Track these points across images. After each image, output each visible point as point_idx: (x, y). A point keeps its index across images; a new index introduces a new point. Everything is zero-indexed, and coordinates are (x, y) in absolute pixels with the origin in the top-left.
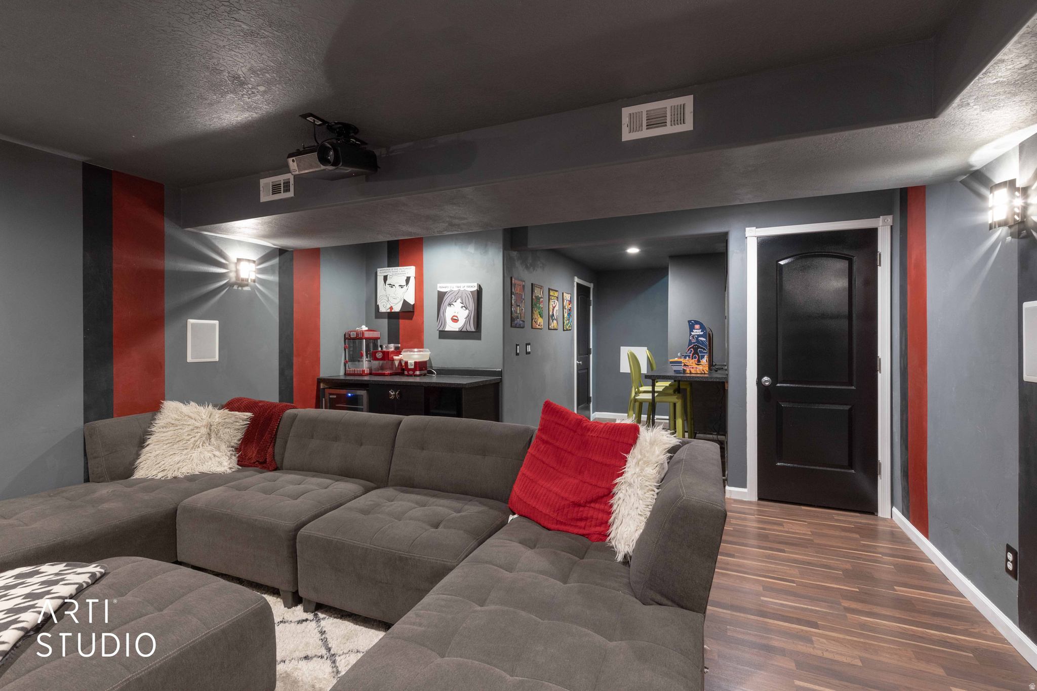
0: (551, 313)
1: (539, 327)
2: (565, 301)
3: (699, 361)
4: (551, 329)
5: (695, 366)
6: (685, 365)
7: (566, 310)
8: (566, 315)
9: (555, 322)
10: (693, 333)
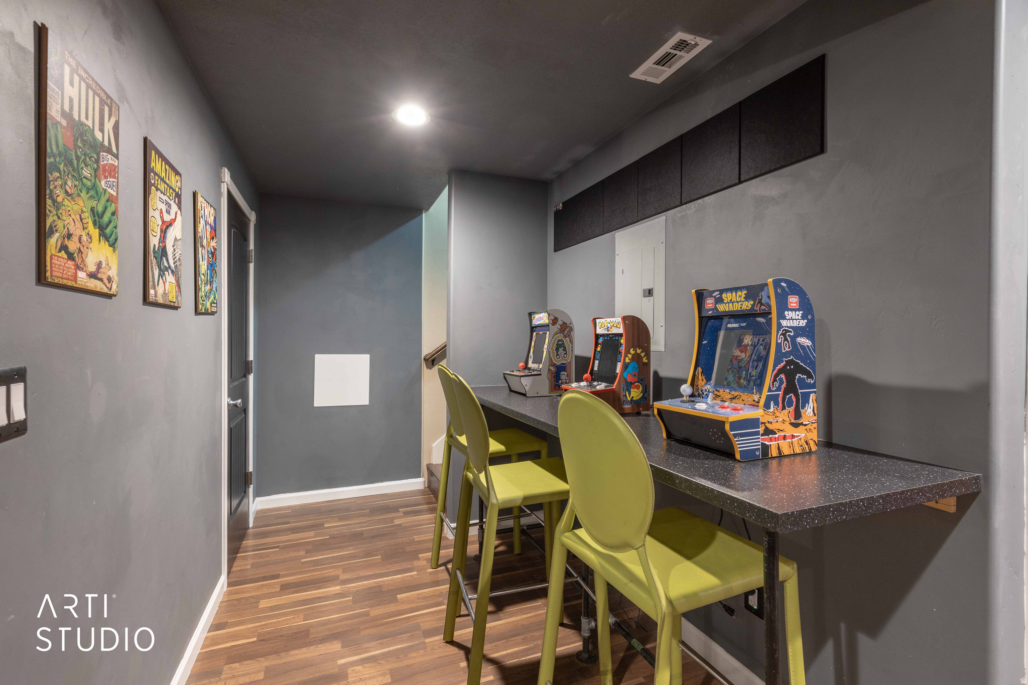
0: (154, 241)
1: (93, 284)
2: (202, 222)
3: (798, 415)
4: (156, 304)
5: (789, 430)
6: (768, 432)
7: (205, 252)
8: (203, 266)
9: (170, 278)
10: (784, 323)
